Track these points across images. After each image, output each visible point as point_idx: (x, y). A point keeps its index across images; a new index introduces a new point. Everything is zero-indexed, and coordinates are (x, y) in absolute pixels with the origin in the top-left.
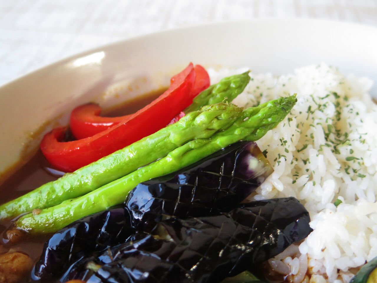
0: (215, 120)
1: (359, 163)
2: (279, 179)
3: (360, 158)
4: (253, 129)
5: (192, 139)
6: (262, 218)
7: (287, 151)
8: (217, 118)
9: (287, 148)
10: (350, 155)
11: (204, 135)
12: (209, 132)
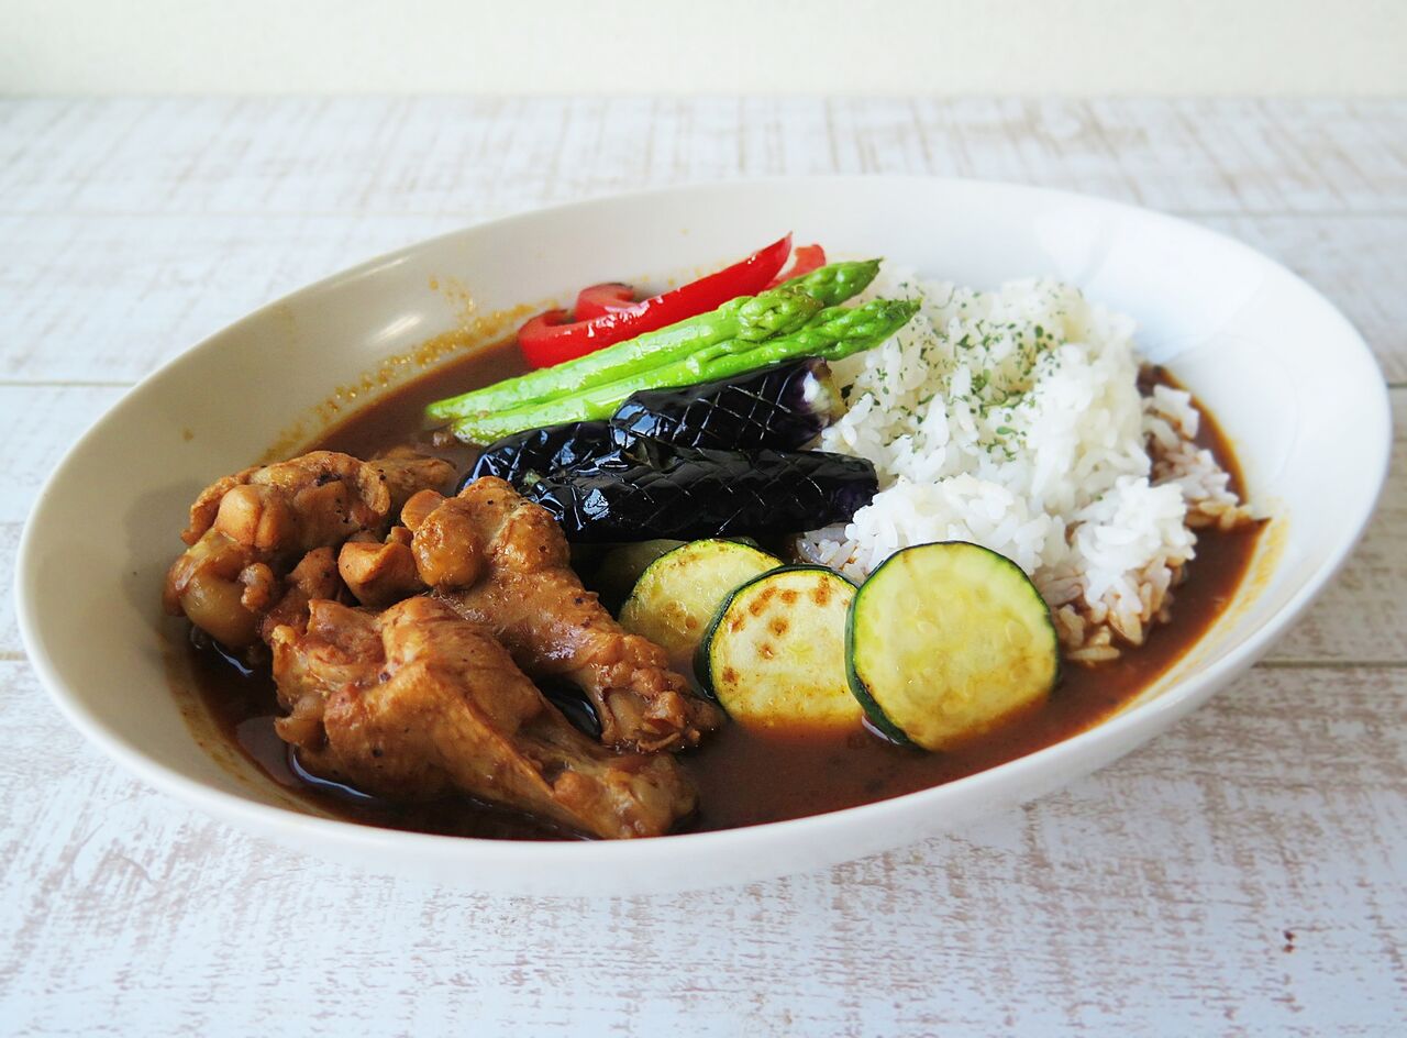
0: (771, 312)
1: (1019, 442)
2: (854, 427)
3: (1020, 431)
4: (832, 341)
5: (732, 337)
6: (797, 469)
7: (886, 391)
8: (774, 309)
9: (888, 387)
10: (1004, 424)
11: (750, 334)
12: (761, 331)
